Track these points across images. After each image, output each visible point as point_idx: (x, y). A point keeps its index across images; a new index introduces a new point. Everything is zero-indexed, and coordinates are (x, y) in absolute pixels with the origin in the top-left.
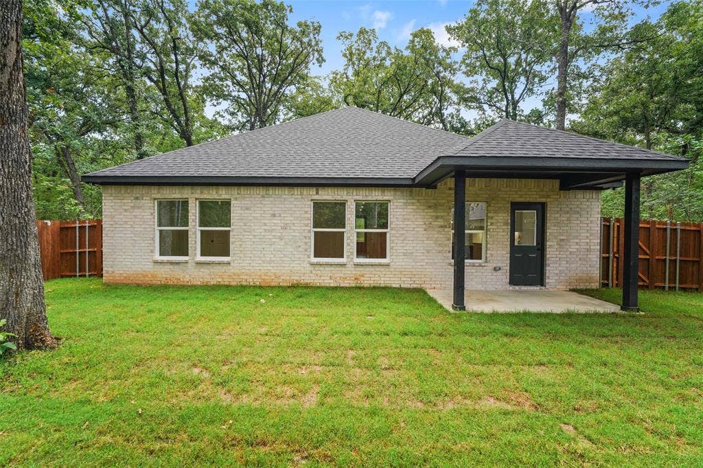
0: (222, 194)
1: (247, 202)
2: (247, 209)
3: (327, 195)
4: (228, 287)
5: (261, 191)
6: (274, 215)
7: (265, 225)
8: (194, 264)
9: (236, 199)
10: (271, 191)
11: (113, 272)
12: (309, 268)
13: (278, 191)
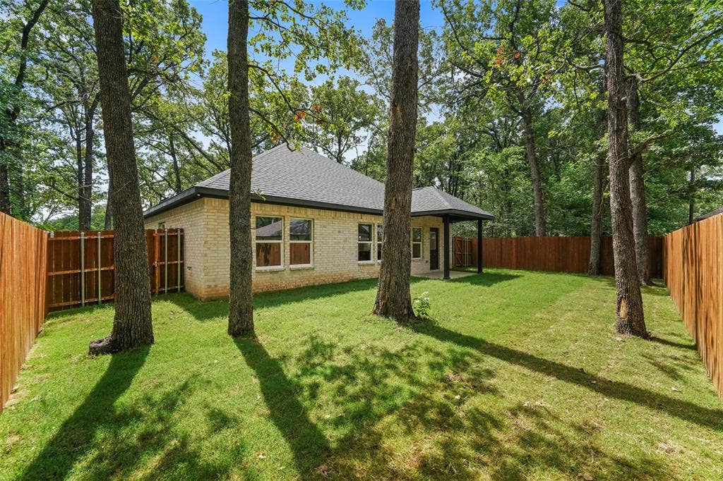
0: (309, 214)
1: (324, 222)
2: (324, 227)
3: (366, 219)
4: (313, 287)
5: (332, 213)
6: (339, 232)
7: (335, 238)
8: (289, 271)
9: (317, 219)
10: (338, 214)
11: (216, 286)
12: (358, 268)
13: (343, 214)
